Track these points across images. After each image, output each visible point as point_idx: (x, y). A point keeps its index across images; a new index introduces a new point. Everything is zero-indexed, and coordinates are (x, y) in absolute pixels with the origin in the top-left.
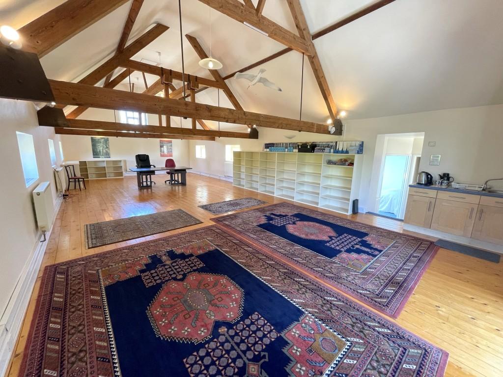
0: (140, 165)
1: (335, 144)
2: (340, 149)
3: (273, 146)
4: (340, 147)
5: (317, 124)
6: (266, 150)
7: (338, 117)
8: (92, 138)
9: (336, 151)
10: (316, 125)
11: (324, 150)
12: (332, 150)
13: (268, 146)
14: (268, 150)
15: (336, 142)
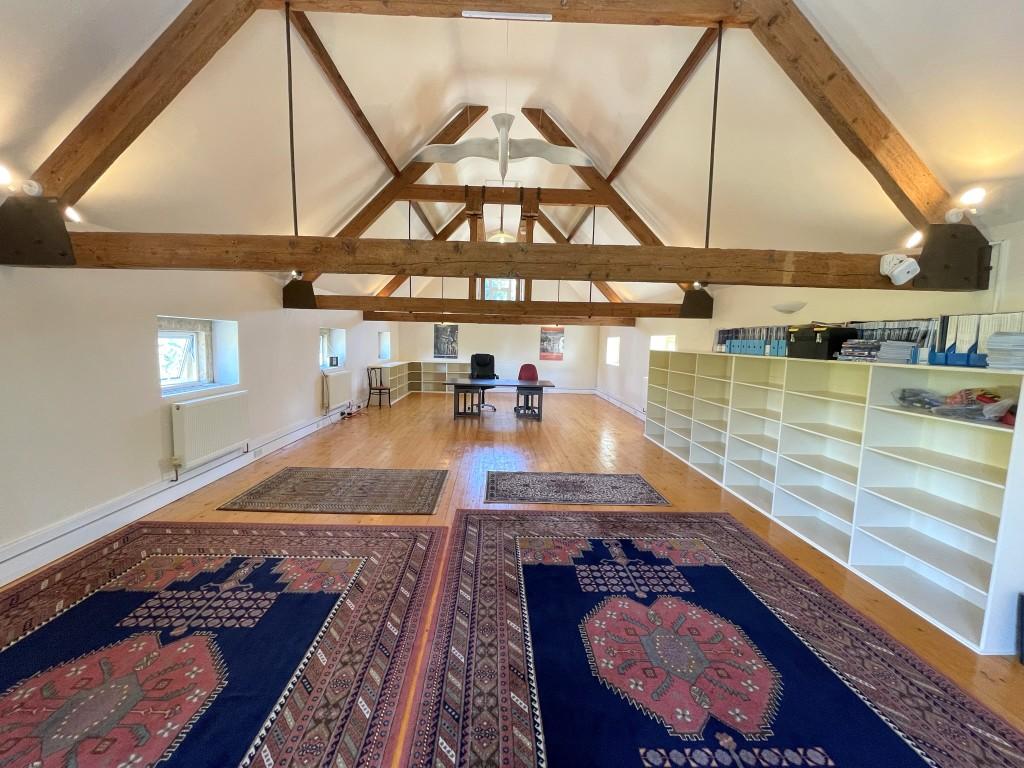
0: (476, 374)
1: (936, 326)
2: (963, 348)
3: (737, 338)
4: (961, 339)
5: (797, 254)
6: (718, 348)
7: (952, 217)
8: (436, 325)
9: (945, 356)
10: (790, 259)
11: (878, 348)
12: (924, 353)
13: (726, 336)
14: (724, 348)
15: (945, 321)
